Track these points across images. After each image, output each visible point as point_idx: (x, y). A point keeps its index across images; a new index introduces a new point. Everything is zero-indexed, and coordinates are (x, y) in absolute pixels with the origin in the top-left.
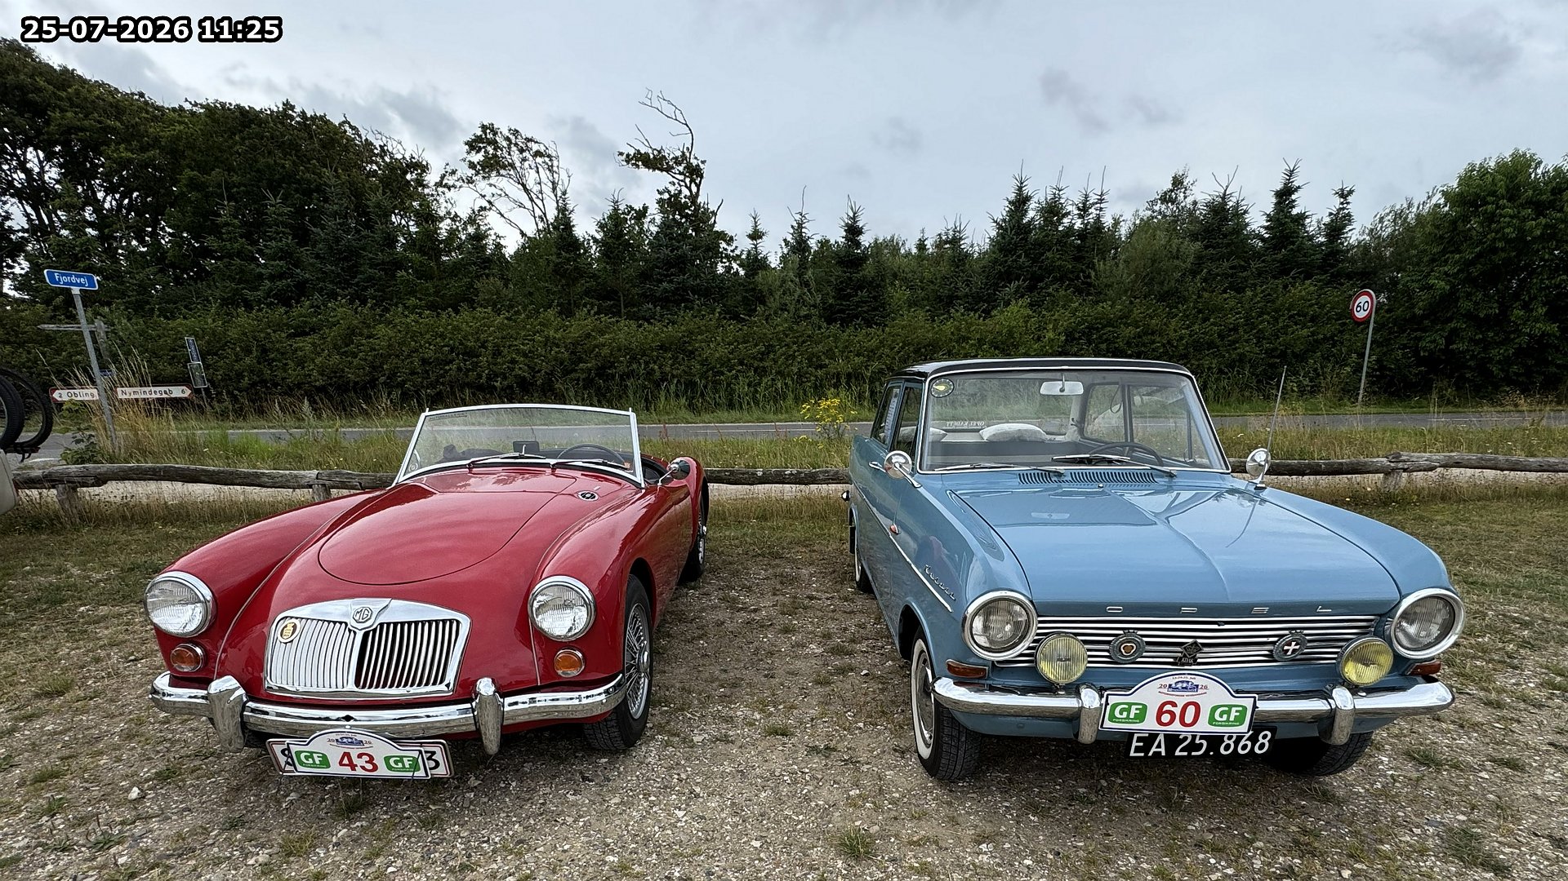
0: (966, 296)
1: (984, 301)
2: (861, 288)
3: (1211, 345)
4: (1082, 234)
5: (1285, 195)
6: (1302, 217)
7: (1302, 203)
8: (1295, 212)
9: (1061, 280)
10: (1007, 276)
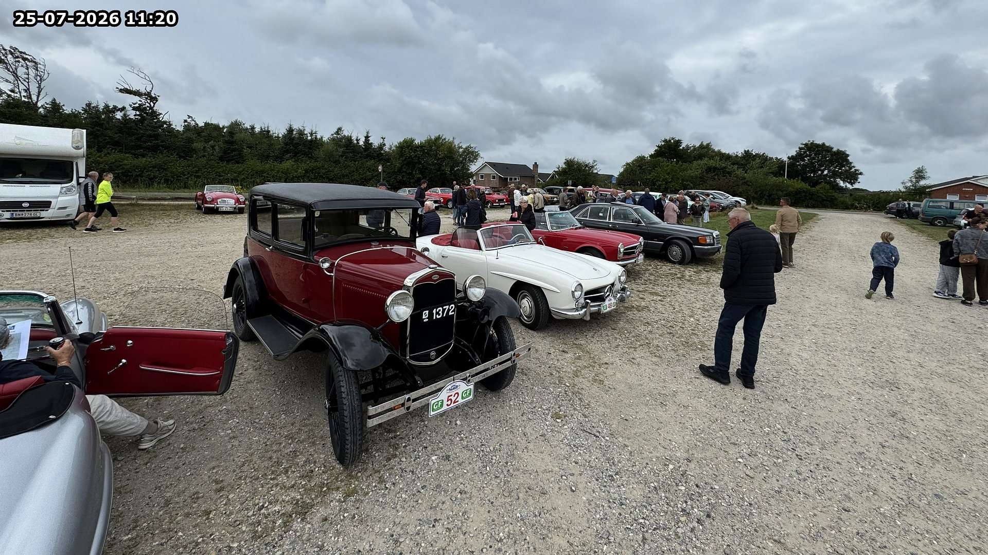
0: (273, 156)
1: (280, 158)
2: (235, 151)
3: (347, 175)
4: (311, 141)
5: (367, 137)
6: (371, 143)
7: (371, 140)
8: (370, 142)
9: (304, 154)
10: (287, 152)
